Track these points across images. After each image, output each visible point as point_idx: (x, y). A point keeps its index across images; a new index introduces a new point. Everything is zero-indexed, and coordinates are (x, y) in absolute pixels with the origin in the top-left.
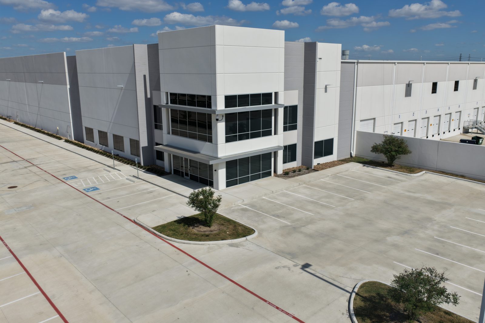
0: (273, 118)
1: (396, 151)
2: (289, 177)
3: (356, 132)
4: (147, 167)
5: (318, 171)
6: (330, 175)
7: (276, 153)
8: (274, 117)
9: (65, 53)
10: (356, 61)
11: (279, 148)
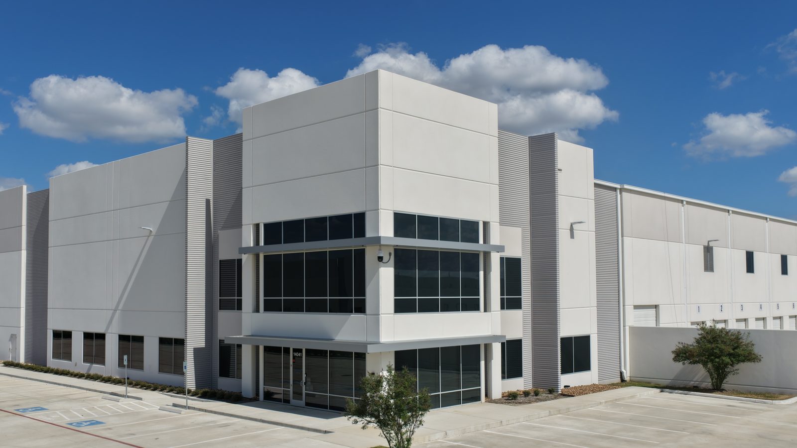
0: (481, 273)
1: (730, 355)
2: (520, 403)
3: (627, 328)
4: (201, 391)
5: (573, 396)
6: (603, 401)
7: (488, 347)
8: (484, 273)
9: (25, 187)
10: (618, 186)
11: (495, 338)
